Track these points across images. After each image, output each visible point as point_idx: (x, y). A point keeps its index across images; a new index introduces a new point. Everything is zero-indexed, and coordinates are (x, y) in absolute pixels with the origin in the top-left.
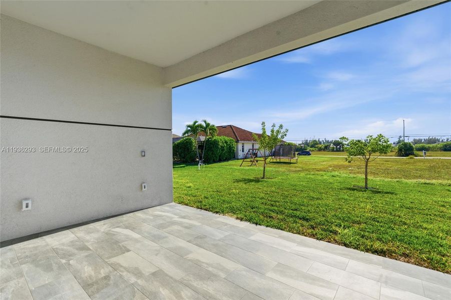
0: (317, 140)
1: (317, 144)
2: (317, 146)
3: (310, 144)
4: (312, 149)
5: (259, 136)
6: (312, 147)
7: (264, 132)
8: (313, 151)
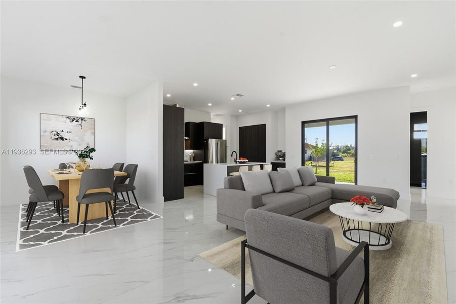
0: (349, 146)
1: (349, 150)
2: (349, 152)
3: (342, 150)
4: (344, 155)
5: (313, 147)
6: (344, 153)
7: (317, 145)
8: (345, 156)
